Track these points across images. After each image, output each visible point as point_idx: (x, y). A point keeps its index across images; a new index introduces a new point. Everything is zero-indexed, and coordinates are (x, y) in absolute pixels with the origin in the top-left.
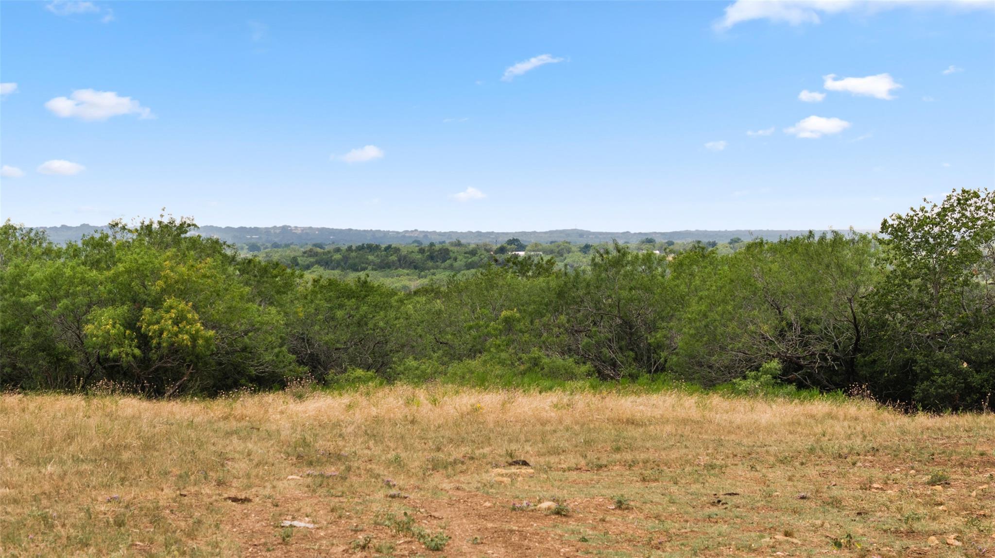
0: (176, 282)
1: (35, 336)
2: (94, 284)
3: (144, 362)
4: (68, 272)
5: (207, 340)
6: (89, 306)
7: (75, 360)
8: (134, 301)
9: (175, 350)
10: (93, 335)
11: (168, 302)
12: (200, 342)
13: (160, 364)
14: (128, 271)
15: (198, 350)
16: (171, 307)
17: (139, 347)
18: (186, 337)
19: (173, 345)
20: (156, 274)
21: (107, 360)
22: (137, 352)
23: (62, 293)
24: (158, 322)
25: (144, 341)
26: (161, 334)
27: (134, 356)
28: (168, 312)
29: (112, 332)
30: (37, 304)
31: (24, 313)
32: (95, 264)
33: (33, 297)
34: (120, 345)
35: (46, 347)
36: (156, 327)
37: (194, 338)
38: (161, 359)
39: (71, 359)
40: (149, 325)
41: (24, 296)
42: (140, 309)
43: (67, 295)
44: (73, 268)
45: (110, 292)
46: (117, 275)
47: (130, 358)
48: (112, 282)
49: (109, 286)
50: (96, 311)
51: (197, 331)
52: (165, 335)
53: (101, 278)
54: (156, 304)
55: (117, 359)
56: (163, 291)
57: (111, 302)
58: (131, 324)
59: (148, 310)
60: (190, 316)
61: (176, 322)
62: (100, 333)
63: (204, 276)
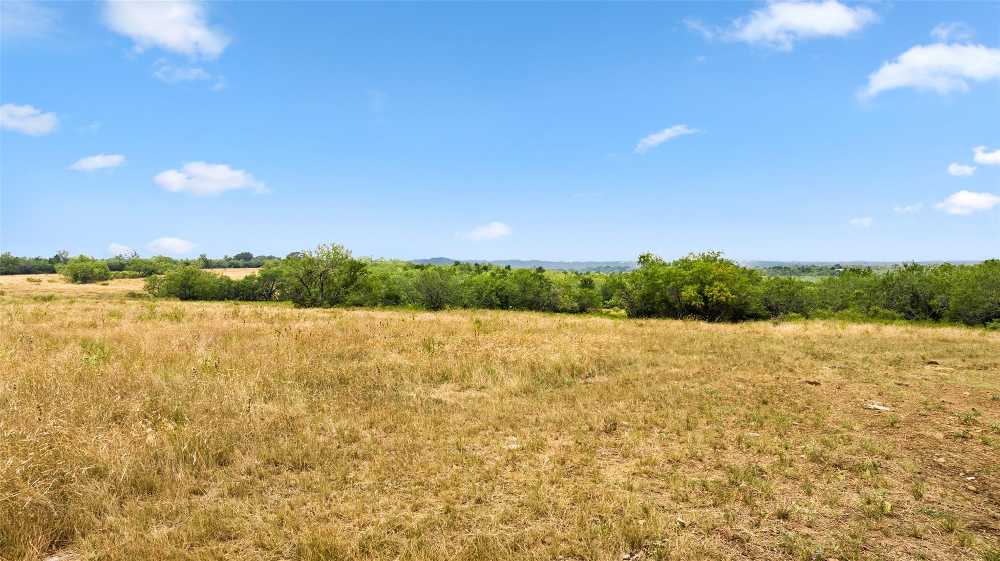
0: (719, 276)
1: (661, 296)
2: (684, 276)
3: (705, 308)
4: (674, 271)
5: (732, 299)
6: (682, 285)
7: (677, 306)
8: (701, 283)
9: (718, 303)
10: (685, 296)
11: (716, 283)
12: (730, 300)
13: (712, 309)
14: (698, 271)
15: (728, 303)
16: (717, 286)
17: (703, 301)
18: (723, 298)
19: (718, 300)
20: (709, 272)
21: (690, 306)
22: (703, 303)
23: (672, 279)
24: (712, 292)
25: (706, 299)
26: (713, 296)
27: (702, 305)
28: (716, 287)
29: (693, 295)
30: (662, 284)
31: (658, 288)
32: (685, 268)
33: (660, 281)
34: (696, 301)
35: (666, 301)
36: (711, 293)
37: (727, 298)
38: (712, 306)
39: (676, 306)
40: (708, 292)
41: (656, 281)
42: (704, 286)
43: (673, 281)
44: (676, 270)
45: (691, 279)
46: (693, 273)
47: (700, 306)
48: (692, 275)
49: (691, 277)
50: (685, 287)
51: (728, 296)
52: (715, 296)
53: (687, 274)
54: (710, 284)
55: (695, 306)
56: (713, 279)
57: (691, 284)
58: (700, 292)
59: (707, 287)
60: (725, 289)
61: (719, 292)
62: (688, 296)
63: (730, 273)
